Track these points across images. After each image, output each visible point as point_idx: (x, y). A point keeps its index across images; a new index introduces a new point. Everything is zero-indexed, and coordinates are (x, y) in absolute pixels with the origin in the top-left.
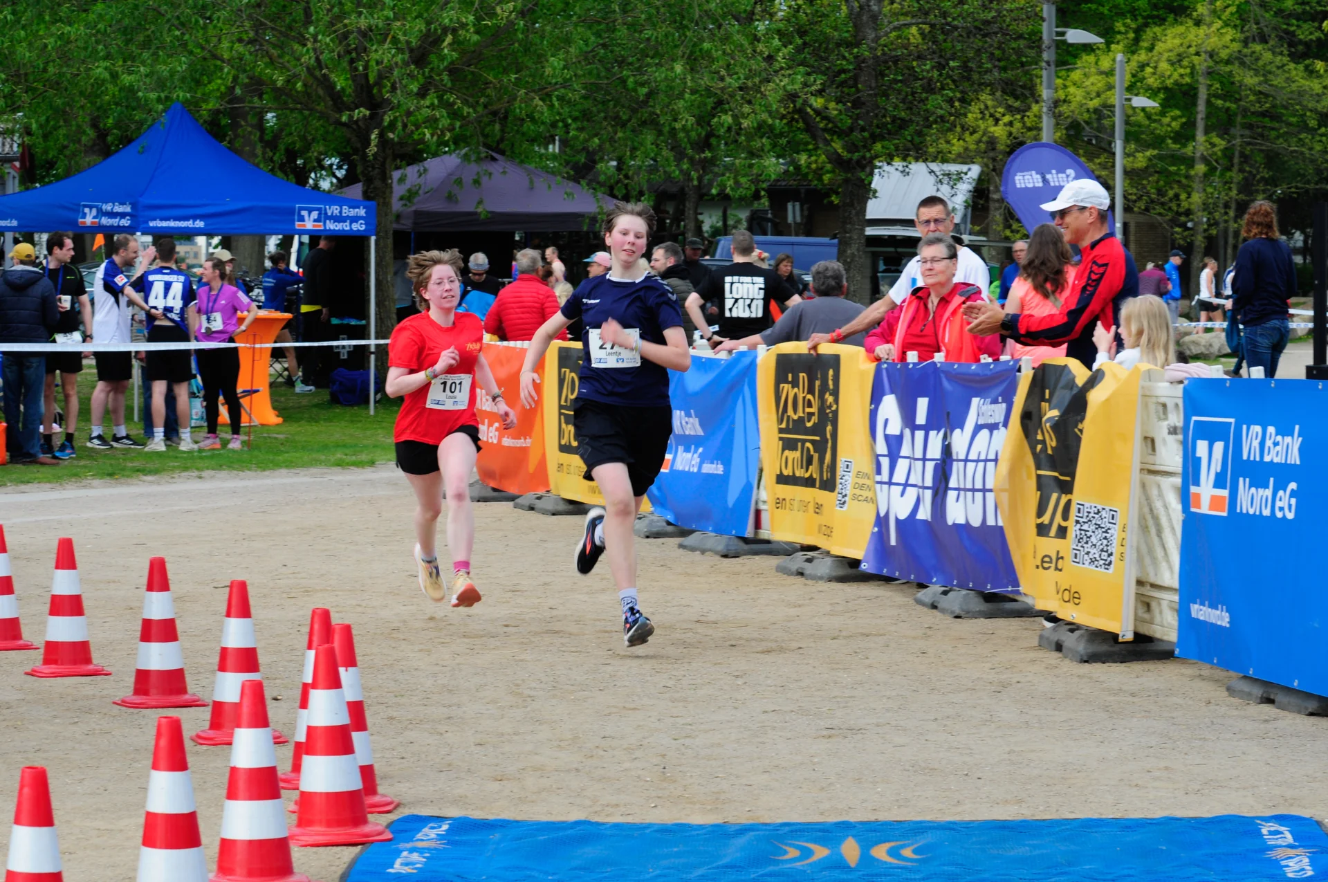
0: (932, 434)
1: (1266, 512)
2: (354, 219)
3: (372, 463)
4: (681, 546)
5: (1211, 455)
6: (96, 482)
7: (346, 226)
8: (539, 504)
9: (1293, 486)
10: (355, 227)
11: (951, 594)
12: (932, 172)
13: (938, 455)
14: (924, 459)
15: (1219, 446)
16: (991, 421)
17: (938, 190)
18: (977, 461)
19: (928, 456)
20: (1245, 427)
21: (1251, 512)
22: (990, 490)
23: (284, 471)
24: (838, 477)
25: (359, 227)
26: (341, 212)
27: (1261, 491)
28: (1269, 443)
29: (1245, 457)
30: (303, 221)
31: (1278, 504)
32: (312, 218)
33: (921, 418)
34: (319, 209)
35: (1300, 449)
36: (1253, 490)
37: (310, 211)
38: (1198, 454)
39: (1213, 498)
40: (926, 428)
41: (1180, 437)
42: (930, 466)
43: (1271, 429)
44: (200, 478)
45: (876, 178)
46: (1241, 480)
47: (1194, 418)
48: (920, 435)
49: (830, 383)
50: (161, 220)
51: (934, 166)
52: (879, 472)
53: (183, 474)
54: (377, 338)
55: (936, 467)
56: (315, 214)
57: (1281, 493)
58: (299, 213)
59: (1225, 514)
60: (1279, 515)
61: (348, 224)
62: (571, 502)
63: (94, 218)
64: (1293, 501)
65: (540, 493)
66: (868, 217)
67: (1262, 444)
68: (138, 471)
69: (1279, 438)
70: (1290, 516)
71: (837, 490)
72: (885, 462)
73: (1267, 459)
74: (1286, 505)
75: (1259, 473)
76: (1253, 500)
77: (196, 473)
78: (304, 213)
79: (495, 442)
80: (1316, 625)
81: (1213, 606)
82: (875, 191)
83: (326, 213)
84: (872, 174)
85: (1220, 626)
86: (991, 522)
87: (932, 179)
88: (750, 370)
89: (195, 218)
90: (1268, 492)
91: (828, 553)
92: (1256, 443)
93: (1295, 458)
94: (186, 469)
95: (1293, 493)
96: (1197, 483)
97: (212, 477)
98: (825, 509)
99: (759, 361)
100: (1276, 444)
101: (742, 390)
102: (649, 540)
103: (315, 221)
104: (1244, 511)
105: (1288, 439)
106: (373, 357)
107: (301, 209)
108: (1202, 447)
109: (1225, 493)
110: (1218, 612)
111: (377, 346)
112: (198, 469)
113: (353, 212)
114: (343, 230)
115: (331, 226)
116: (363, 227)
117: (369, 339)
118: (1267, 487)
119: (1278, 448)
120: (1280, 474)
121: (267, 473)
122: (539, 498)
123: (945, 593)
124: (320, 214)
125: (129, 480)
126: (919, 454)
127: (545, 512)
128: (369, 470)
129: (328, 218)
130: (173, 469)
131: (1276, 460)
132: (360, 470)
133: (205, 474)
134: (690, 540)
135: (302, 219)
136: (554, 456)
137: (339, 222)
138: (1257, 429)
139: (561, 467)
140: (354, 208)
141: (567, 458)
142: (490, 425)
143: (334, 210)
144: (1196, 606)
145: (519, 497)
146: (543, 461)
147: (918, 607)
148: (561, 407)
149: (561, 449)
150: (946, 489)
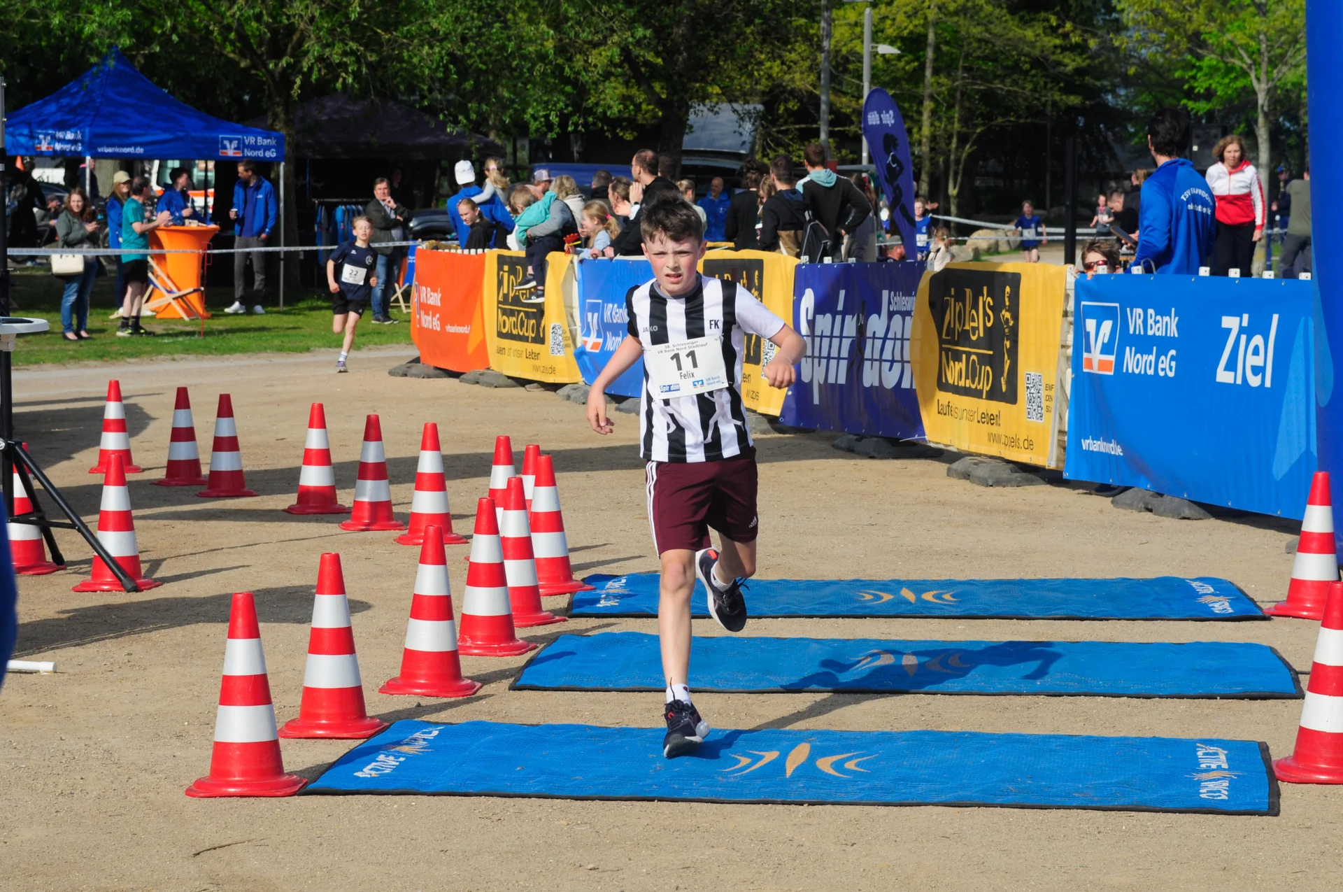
0: (848, 318)
1: (1151, 372)
2: (267, 148)
3: (308, 350)
4: (617, 409)
5: (1100, 332)
6: (91, 363)
7: (260, 153)
8: (482, 379)
9: (1173, 352)
10: (268, 154)
11: (864, 441)
13: (853, 333)
14: (841, 337)
15: (1107, 325)
16: (904, 309)
17: (740, 126)
19: (844, 335)
20: (1128, 309)
21: (1137, 371)
22: (908, 362)
23: (237, 355)
24: (762, 354)
25: (271, 154)
26: (256, 142)
27: (1145, 357)
28: (1150, 321)
29: (1131, 332)
30: (226, 148)
31: (1160, 366)
32: (233, 146)
33: (840, 307)
34: (238, 139)
35: (1178, 326)
36: (1139, 356)
37: (231, 141)
38: (1088, 329)
39: (1100, 361)
40: (844, 313)
41: (1071, 319)
43: (1151, 311)
44: (174, 360)
45: (692, 117)
46: (1128, 349)
47: (1083, 303)
48: (839, 318)
49: (756, 281)
50: (108, 146)
51: (736, 106)
53: (162, 357)
54: (285, 245)
55: (852, 344)
56: (235, 144)
57: (1163, 358)
58: (222, 143)
59: (1112, 373)
60: (1162, 374)
61: (262, 151)
62: (509, 377)
63: (49, 144)
64: (1173, 364)
65: (482, 371)
66: (684, 148)
67: (1145, 322)
68: (122, 354)
69: (1159, 318)
70: (1171, 374)
71: (761, 364)
73: (1150, 333)
74: (1167, 366)
75: (1144, 344)
76: (1135, 363)
77: (169, 357)
78: (227, 143)
79: (439, 329)
81: (1108, 440)
82: (691, 127)
83: (244, 143)
84: (687, 113)
85: (1115, 455)
86: (906, 385)
87: (735, 117)
89: (136, 145)
90: (1152, 358)
91: (754, 412)
92: (1140, 322)
93: (1173, 332)
94: (160, 353)
95: (1173, 358)
96: (1089, 350)
97: (182, 359)
98: (752, 378)
100: (1156, 322)
102: (579, 405)
103: (235, 149)
104: (1130, 371)
105: (1167, 319)
106: (282, 263)
107: (223, 138)
108: (1091, 324)
109: (1112, 358)
110: (1112, 445)
111: (285, 253)
113: (267, 142)
114: (258, 157)
115: (249, 153)
116: (275, 155)
117: (278, 245)
118: (1151, 353)
119: (1158, 325)
120: (1163, 344)
121: (226, 356)
122: (481, 374)
123: (859, 440)
124: (239, 143)
125: (114, 361)
126: (837, 332)
127: (489, 385)
128: (307, 354)
129: (246, 146)
130: (148, 353)
131: (1158, 334)
132: (299, 354)
133: (176, 356)
134: (624, 405)
135: (224, 147)
136: (493, 342)
137: (255, 150)
138: (1140, 311)
139: (501, 350)
140: (267, 138)
141: (507, 343)
142: (434, 316)
143: (250, 140)
144: (1088, 441)
145: (462, 374)
146: (483, 345)
147: (836, 451)
148: (499, 302)
149: (501, 335)
150: (862, 360)
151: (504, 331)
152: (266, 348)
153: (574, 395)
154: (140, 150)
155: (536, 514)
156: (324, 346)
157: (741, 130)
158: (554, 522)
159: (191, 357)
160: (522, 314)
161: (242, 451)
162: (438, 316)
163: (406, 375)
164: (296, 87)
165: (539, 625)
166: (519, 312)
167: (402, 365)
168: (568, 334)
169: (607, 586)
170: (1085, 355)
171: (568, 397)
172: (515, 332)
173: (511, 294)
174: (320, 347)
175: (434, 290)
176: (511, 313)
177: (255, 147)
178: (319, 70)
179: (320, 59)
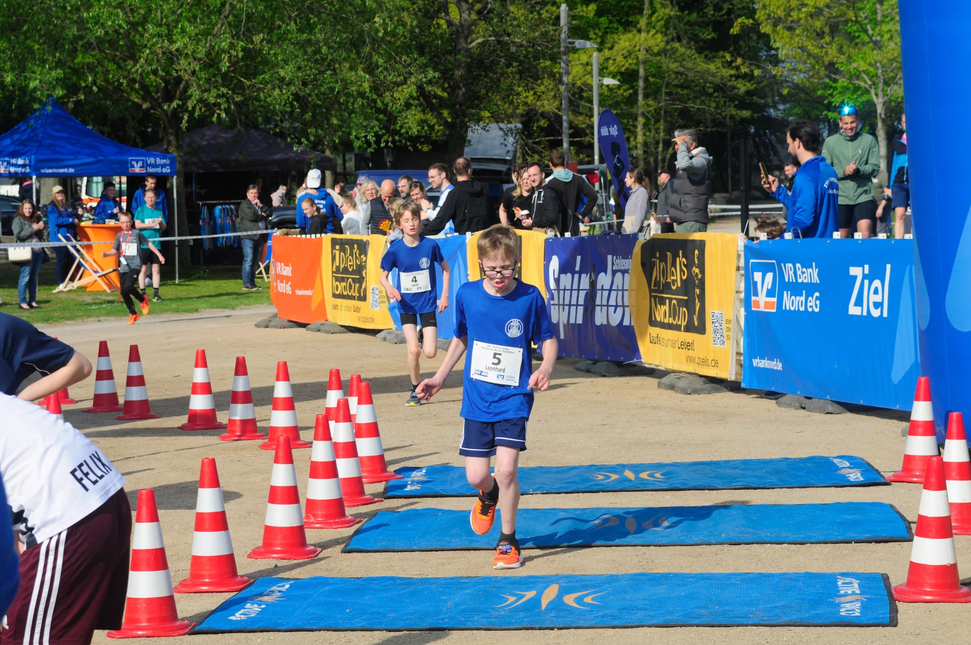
0: (583, 276)
1: (802, 309)
2: (163, 166)
3: (197, 310)
5: (765, 281)
7: (159, 170)
8: (322, 328)
9: (817, 294)
10: (164, 170)
11: (598, 364)
12: (501, 129)
13: (588, 288)
14: (579, 290)
15: (769, 276)
16: (623, 268)
17: (505, 140)
18: (618, 290)
19: (581, 288)
20: (782, 265)
21: (792, 309)
22: (628, 306)
25: (167, 170)
26: (155, 162)
27: (798, 298)
28: (799, 273)
29: (787, 280)
30: (134, 167)
31: (809, 304)
32: (139, 165)
33: (577, 268)
34: (143, 160)
35: (818, 275)
36: (793, 297)
37: (137, 162)
38: (755, 280)
39: (766, 303)
40: (580, 273)
41: (742, 272)
42: (582, 294)
43: (798, 265)
44: (99, 321)
45: (470, 134)
46: (785, 292)
47: (751, 261)
48: (576, 276)
50: (48, 168)
51: (502, 125)
52: (553, 299)
53: (91, 319)
54: (179, 235)
55: (586, 295)
56: (140, 164)
57: (810, 298)
58: (131, 163)
59: (775, 311)
60: (810, 310)
61: (160, 169)
62: (342, 326)
63: (5, 168)
64: (818, 302)
65: (322, 322)
67: (795, 273)
69: (804, 270)
70: (817, 310)
72: (555, 293)
73: (800, 281)
74: (814, 304)
75: (796, 289)
76: (792, 303)
77: (97, 319)
78: (134, 163)
79: (290, 293)
80: (836, 366)
81: (771, 359)
82: (470, 141)
83: (147, 163)
84: (466, 131)
85: (777, 370)
86: (626, 323)
87: (501, 133)
88: (462, 246)
89: (68, 167)
90: (803, 298)
92: (791, 273)
93: (816, 279)
94: (90, 316)
95: (817, 298)
96: (756, 294)
97: (105, 320)
99: (467, 241)
100: (803, 273)
101: (457, 258)
102: (398, 345)
103: (141, 167)
104: (788, 309)
105: (810, 270)
106: (177, 248)
107: (132, 160)
108: (758, 276)
109: (775, 300)
110: (775, 363)
111: (179, 241)
112: (97, 316)
114: (157, 173)
116: (169, 171)
117: (173, 235)
118: (802, 295)
119: (805, 275)
120: (809, 289)
122: (321, 325)
123: (594, 364)
124: (143, 163)
125: (57, 323)
126: (575, 287)
127: (328, 332)
128: (196, 314)
129: (148, 165)
130: (81, 317)
131: (805, 281)
132: (190, 314)
133: (101, 318)
135: (133, 166)
136: (330, 301)
137: (155, 167)
138: (790, 265)
139: (335, 307)
140: (163, 159)
141: (339, 301)
142: (287, 283)
143: (151, 160)
144: (757, 360)
145: (309, 324)
146: (322, 304)
147: (578, 372)
148: (333, 272)
149: (335, 296)
150: (594, 306)
151: (337, 293)
152: (166, 311)
153: (389, 337)
154: (72, 170)
155: (359, 425)
156: (208, 307)
157: (506, 142)
158: (373, 430)
159: (111, 318)
160: (350, 280)
161: (148, 385)
162: (290, 283)
163: (267, 327)
164: (184, 121)
165: (363, 505)
166: (348, 278)
167: (264, 320)
168: (384, 294)
169: (413, 475)
170: (753, 298)
171: (385, 339)
172: (345, 293)
173: (342, 266)
174: (205, 308)
175: (286, 265)
176: (342, 280)
177: (155, 166)
178: (200, 109)
179: (201, 100)
